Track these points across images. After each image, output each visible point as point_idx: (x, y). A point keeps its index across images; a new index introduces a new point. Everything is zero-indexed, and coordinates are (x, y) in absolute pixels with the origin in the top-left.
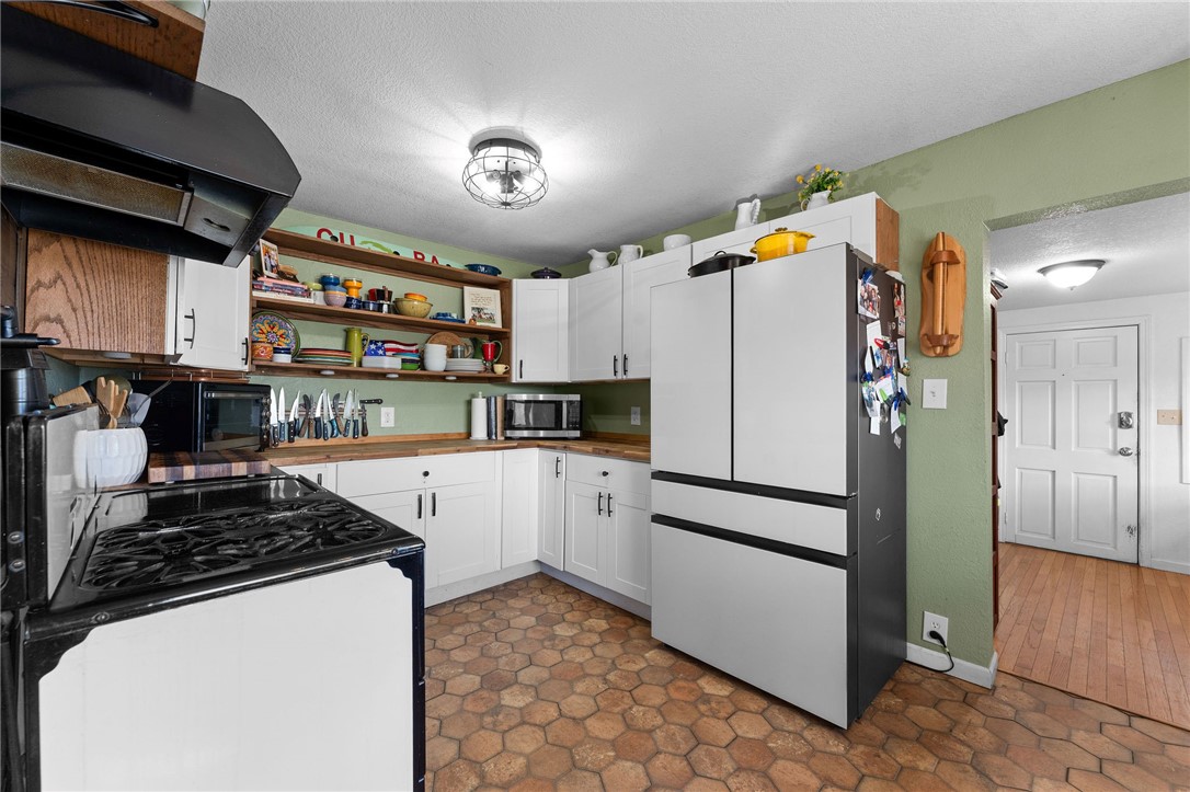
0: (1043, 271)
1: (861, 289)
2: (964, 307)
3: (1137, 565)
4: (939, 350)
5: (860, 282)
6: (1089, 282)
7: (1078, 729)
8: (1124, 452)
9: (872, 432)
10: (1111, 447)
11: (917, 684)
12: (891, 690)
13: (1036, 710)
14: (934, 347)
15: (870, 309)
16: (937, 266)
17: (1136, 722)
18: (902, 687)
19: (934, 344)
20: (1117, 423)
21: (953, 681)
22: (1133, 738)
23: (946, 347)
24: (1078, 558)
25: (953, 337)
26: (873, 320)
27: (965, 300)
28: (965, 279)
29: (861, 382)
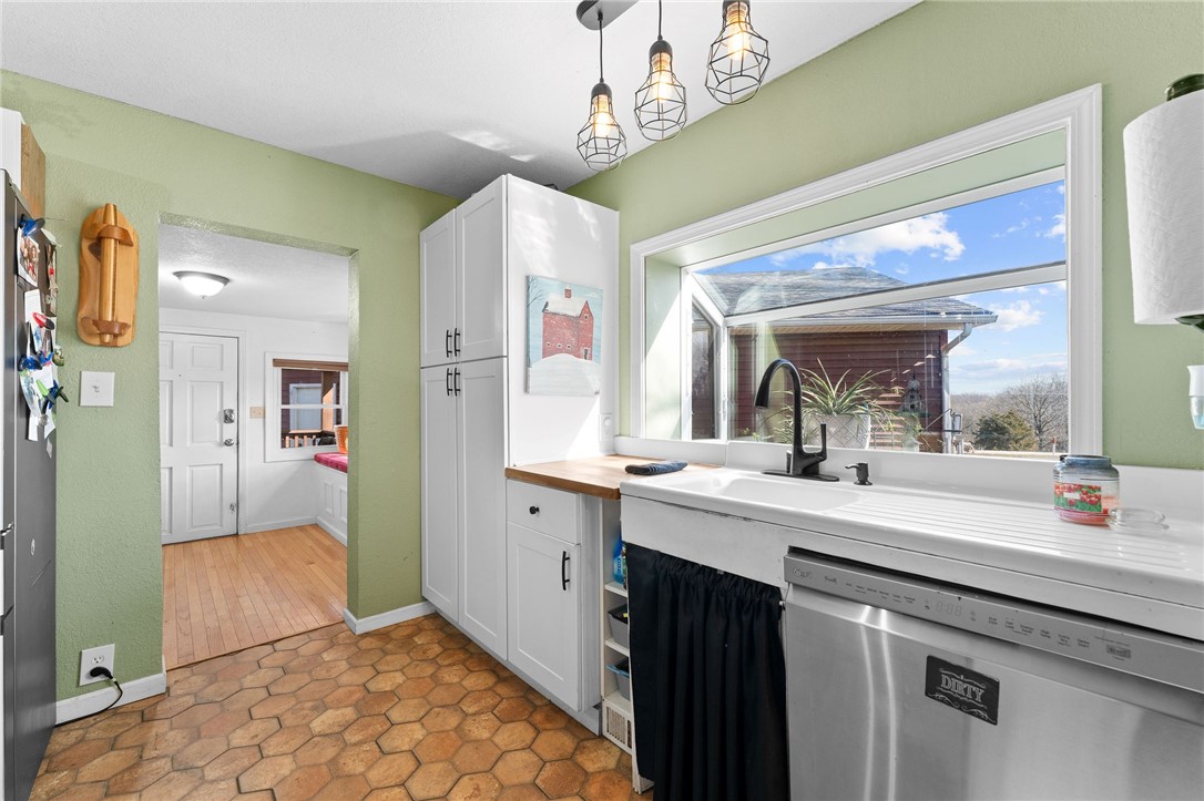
0: (179, 274)
1: (20, 241)
2: (136, 296)
3: (237, 535)
4: (108, 338)
5: (20, 231)
6: (217, 295)
7: (245, 676)
8: (228, 443)
9: (30, 438)
10: (218, 440)
11: (81, 741)
12: (47, 771)
13: (211, 683)
14: (101, 335)
15: (30, 271)
16: (107, 241)
17: (278, 645)
18: (61, 757)
19: (100, 330)
20: (223, 419)
21: (121, 710)
22: (280, 658)
23: (116, 336)
24: (193, 544)
25: (124, 326)
26: (32, 288)
27: (137, 289)
28: (138, 265)
29: (19, 370)
